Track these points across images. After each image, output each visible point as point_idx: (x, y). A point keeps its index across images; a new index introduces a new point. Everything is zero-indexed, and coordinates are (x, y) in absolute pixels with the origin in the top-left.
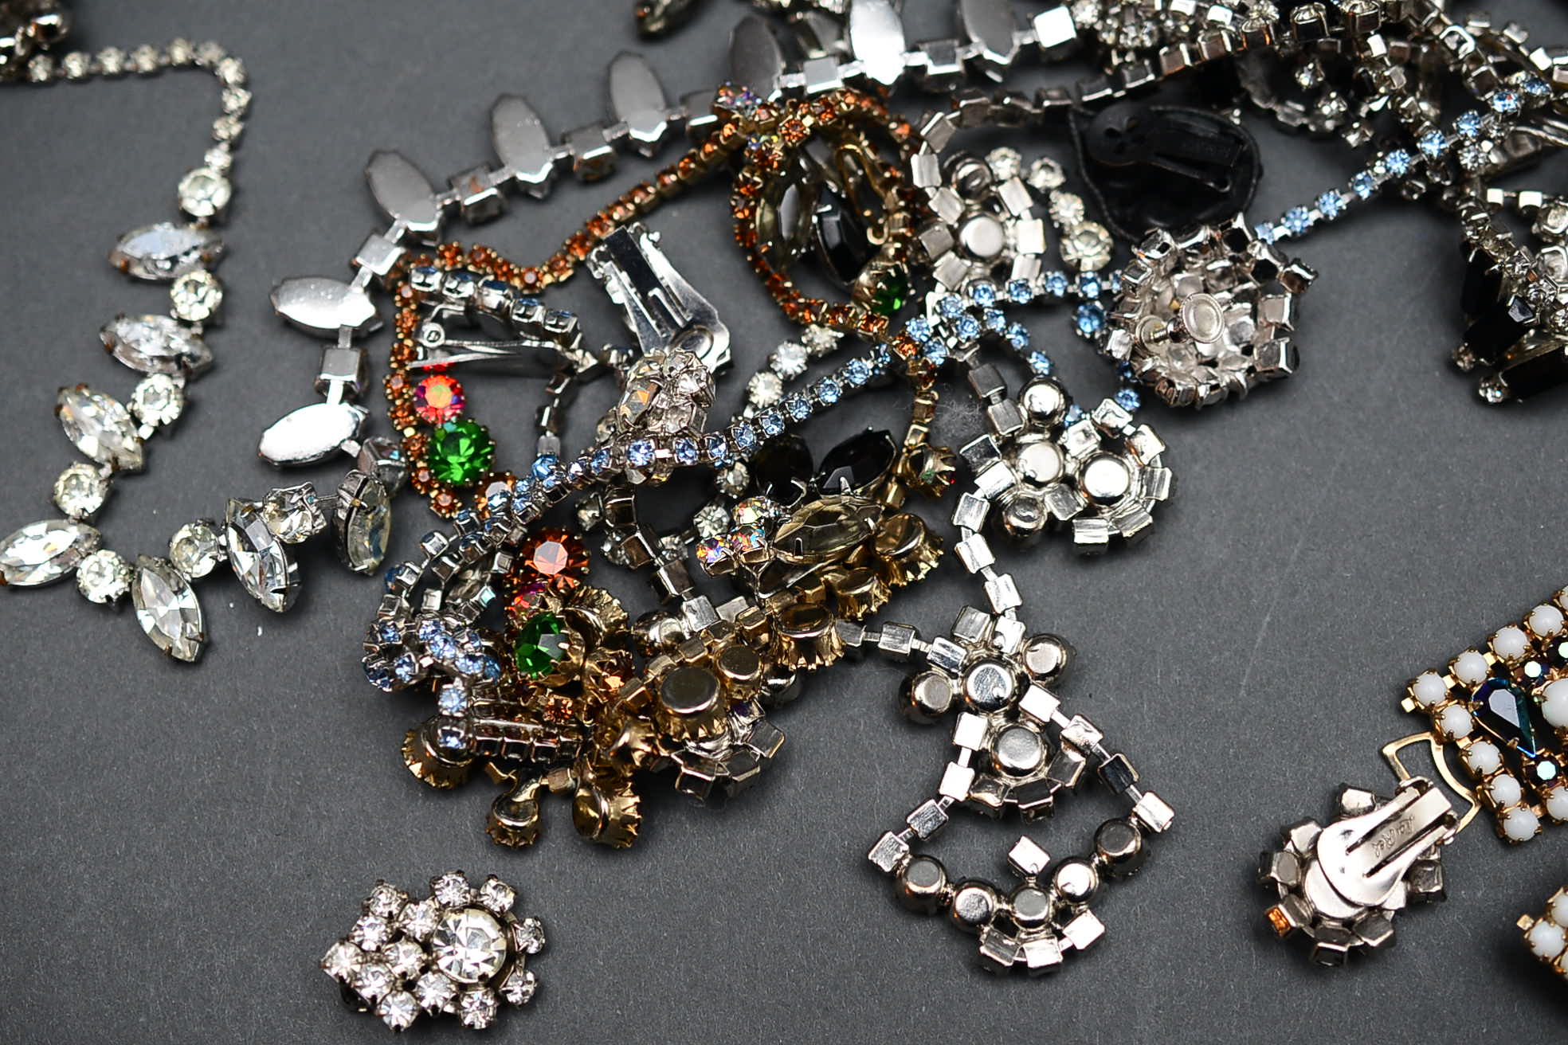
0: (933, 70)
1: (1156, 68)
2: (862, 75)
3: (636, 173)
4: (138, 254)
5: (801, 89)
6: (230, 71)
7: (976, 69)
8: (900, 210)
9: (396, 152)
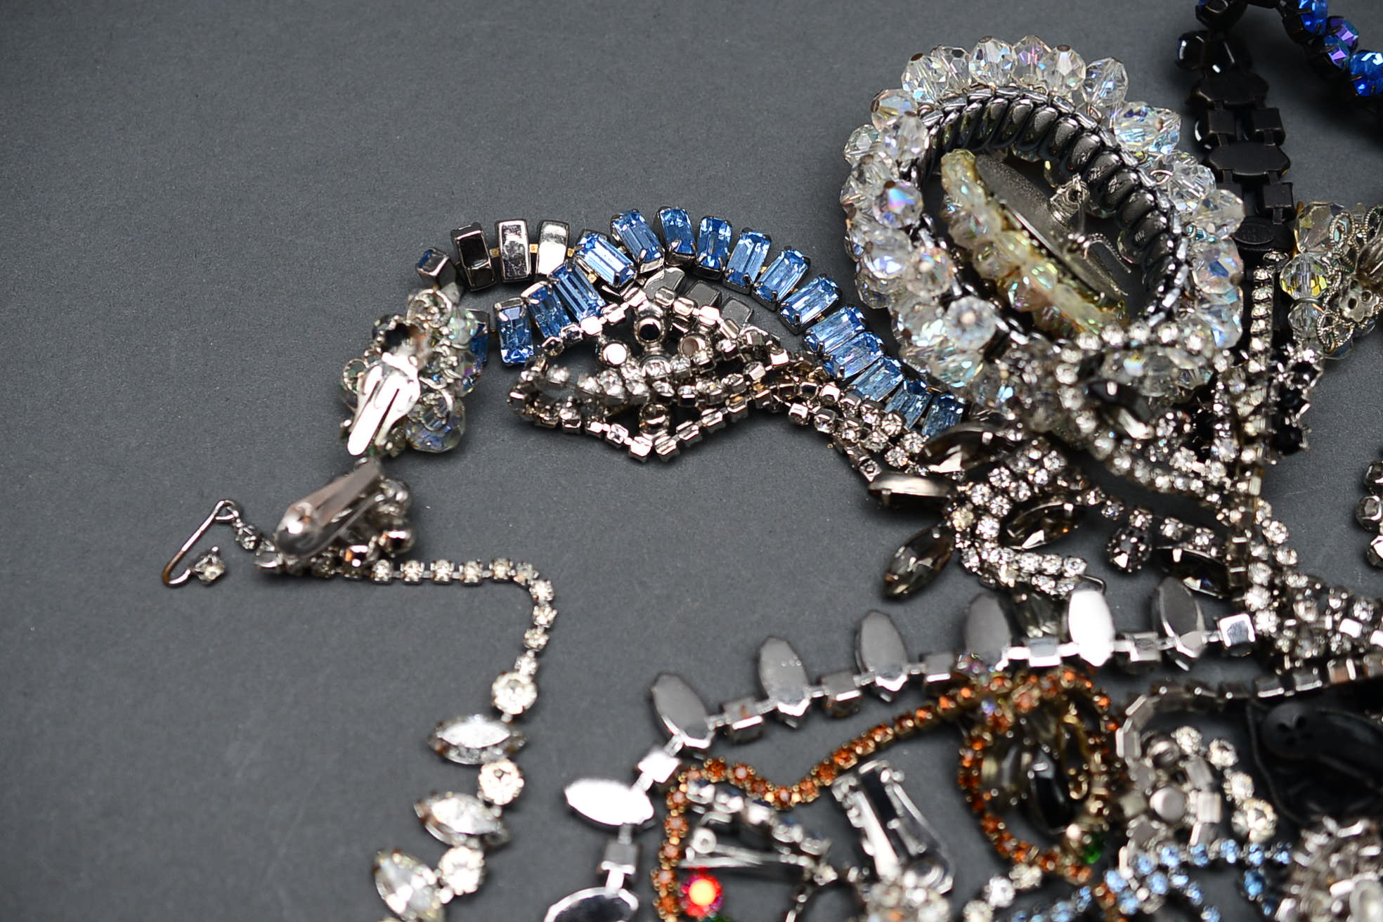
0: (1135, 657)
1: (1324, 675)
2: (1077, 656)
3: (876, 714)
4: (454, 742)
5: (1025, 662)
6: (542, 590)
7: (1169, 659)
8: (1101, 773)
9: (676, 674)
